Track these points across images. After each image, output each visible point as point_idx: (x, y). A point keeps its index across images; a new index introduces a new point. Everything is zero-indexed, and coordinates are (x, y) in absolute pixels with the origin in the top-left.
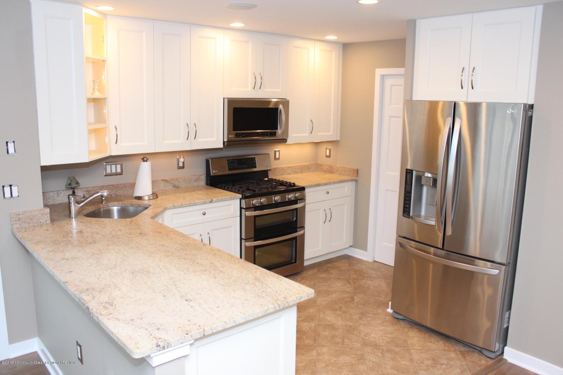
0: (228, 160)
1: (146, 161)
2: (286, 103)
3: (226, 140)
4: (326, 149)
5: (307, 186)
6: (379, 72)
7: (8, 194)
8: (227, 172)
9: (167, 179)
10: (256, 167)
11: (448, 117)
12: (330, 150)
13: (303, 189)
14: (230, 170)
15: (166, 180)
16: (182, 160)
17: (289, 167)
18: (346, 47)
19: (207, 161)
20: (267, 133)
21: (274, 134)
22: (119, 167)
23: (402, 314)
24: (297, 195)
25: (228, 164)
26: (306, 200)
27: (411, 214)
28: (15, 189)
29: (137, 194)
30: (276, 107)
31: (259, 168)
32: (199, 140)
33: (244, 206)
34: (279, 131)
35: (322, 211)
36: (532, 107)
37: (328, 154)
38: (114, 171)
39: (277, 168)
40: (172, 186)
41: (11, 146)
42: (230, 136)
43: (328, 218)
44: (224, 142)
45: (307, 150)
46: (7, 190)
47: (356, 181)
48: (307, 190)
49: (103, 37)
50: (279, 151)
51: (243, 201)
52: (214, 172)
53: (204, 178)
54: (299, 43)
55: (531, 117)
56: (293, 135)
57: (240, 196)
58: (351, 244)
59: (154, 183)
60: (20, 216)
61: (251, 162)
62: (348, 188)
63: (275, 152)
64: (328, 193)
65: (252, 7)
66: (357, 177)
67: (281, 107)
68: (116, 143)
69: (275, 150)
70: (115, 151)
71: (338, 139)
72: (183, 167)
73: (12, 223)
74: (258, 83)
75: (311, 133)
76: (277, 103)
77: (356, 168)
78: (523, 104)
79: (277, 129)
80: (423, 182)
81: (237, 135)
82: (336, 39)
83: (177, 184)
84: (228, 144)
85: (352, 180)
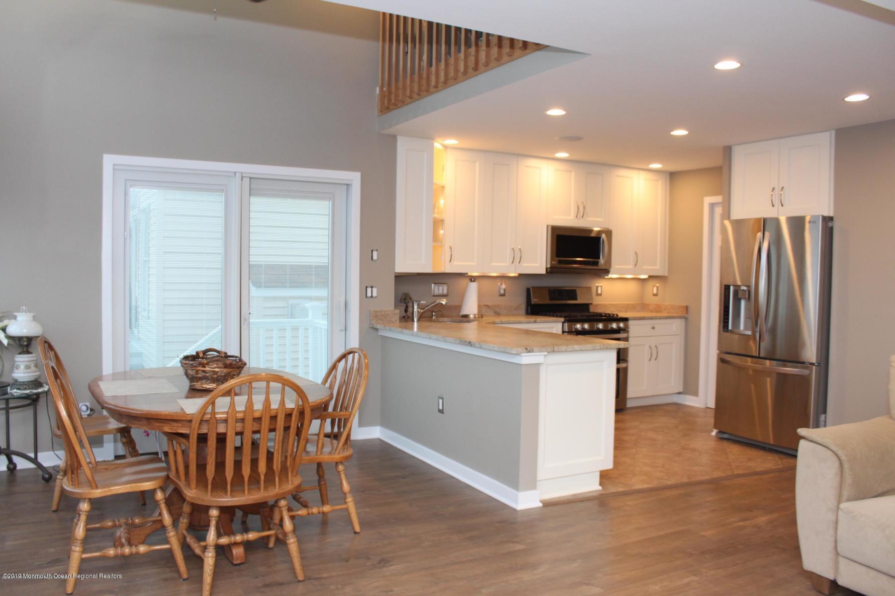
0: (549, 290)
1: (474, 281)
2: (609, 233)
3: (549, 266)
4: (654, 286)
5: (631, 318)
6: (708, 200)
7: (369, 294)
8: (548, 302)
9: (489, 304)
10: (576, 299)
11: (758, 232)
12: (657, 287)
13: (625, 320)
14: (551, 299)
15: (488, 306)
16: (504, 286)
17: (612, 305)
18: (673, 176)
19: (528, 290)
20: (590, 262)
21: (597, 264)
22: (445, 288)
23: (726, 432)
24: (622, 325)
25: (549, 293)
26: (630, 332)
27: (730, 328)
28: (375, 290)
29: (464, 312)
30: (598, 236)
31: (579, 301)
32: (524, 265)
33: (566, 329)
34: (602, 261)
35: (647, 347)
36: (831, 219)
37: (655, 292)
38: (441, 292)
39: (600, 305)
40: (494, 312)
41: (375, 254)
42: (553, 262)
43: (654, 355)
44: (547, 269)
45: (631, 288)
46: (369, 290)
47: (686, 319)
48: (630, 323)
49: (443, 166)
50: (601, 286)
51: (566, 325)
52: (535, 300)
53: (524, 306)
54: (623, 172)
55: (831, 229)
56: (617, 267)
57: (562, 319)
58: (681, 390)
59: (479, 307)
60: (378, 313)
61: (572, 294)
62: (677, 326)
63: (597, 287)
64: (653, 328)
65: (578, 139)
66: (687, 314)
67: (604, 236)
68: (450, 261)
69: (597, 285)
70: (448, 269)
71: (666, 274)
72: (504, 295)
73: (371, 318)
74: (581, 211)
75: (635, 265)
76: (600, 232)
77: (685, 305)
78: (821, 216)
79: (599, 258)
80: (740, 295)
81: (560, 262)
82: (661, 168)
83: (498, 310)
84: (551, 271)
85: (680, 317)
